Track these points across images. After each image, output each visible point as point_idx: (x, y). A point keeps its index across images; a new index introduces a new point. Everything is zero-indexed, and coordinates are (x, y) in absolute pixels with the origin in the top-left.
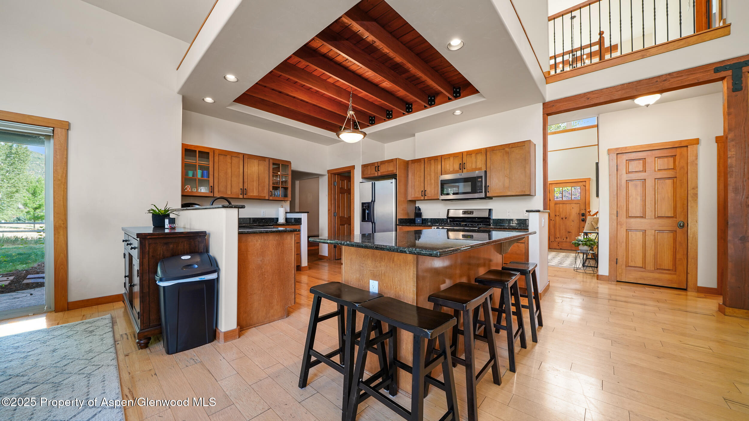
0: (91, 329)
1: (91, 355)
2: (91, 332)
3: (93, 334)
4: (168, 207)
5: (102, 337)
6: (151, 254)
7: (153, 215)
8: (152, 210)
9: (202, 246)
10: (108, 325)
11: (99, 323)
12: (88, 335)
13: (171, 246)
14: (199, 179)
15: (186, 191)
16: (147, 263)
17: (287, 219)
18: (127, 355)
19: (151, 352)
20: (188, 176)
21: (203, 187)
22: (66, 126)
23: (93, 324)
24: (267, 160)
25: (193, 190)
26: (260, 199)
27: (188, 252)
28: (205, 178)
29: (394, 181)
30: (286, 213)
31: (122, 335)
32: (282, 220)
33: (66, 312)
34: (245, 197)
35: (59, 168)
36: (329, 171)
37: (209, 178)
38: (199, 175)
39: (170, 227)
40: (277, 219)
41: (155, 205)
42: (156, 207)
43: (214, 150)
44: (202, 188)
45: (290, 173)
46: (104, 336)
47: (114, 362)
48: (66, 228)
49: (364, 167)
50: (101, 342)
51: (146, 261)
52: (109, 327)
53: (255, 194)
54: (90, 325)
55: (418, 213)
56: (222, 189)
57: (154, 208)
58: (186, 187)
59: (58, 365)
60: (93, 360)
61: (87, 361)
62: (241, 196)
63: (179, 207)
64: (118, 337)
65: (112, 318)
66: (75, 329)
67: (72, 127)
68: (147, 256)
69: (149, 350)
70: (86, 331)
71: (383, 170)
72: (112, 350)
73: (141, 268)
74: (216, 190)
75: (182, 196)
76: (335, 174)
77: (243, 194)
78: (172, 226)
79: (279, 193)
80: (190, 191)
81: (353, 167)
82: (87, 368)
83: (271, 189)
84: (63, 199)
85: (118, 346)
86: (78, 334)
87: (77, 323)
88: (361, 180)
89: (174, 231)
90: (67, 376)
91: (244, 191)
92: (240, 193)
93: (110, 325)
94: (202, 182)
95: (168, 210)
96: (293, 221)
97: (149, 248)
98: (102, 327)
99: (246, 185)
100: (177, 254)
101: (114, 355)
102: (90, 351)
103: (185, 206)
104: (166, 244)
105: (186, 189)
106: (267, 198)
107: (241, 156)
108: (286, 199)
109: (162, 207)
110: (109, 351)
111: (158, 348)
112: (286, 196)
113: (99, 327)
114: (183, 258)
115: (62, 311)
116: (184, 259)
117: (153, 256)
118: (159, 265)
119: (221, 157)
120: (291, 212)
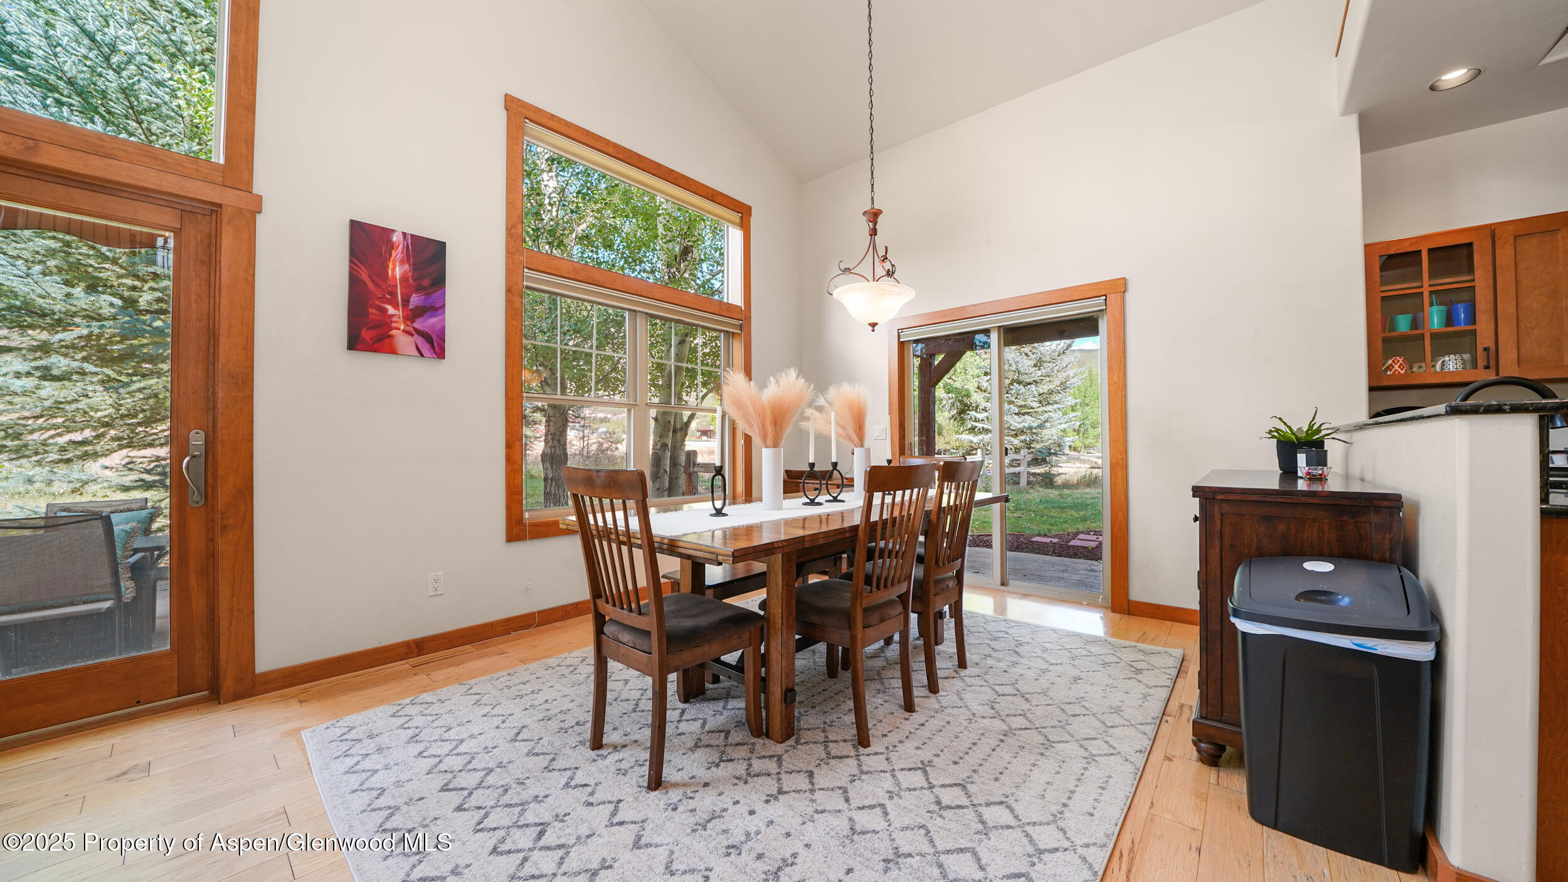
0: (1139, 666)
1: (1114, 719)
2: (1139, 671)
3: (1137, 677)
5: (1148, 690)
6: (1227, 541)
7: (1279, 442)
8: (1277, 430)
9: (1385, 538)
10: (1168, 671)
11: (1157, 661)
12: (1130, 676)
13: (1282, 527)
14: (1435, 336)
15: (1389, 373)
16: (1218, 560)
18: (1170, 760)
19: (1218, 784)
20: (1394, 331)
21: (1452, 356)
22: (1122, 287)
23: (1147, 658)
25: (1415, 369)
27: (1336, 552)
28: (1462, 327)
31: (1182, 706)
33: (1126, 617)
35: (1114, 362)
37: (1474, 323)
38: (1435, 318)
39: (1308, 473)
41: (1280, 419)
42: (1285, 424)
43: (1493, 231)
44: (1447, 358)
46: (1152, 691)
47: (1139, 760)
48: (1126, 467)
50: (1140, 702)
51: (1215, 552)
52: (1168, 676)
54: (1142, 658)
57: (1283, 427)
58: (1390, 362)
59: (1067, 708)
60: (1111, 731)
61: (1103, 728)
64: (1174, 705)
65: (1183, 660)
66: (1119, 655)
67: (1129, 284)
68: (1217, 542)
69: (1216, 775)
70: (1132, 666)
72: (1150, 730)
73: (1204, 568)
75: (1372, 389)
78: (1314, 472)
80: (1402, 372)
82: (1095, 741)
84: (1121, 415)
85: (1164, 726)
86: (1119, 665)
87: (1127, 643)
89: (1320, 489)
90: (1067, 737)
93: (1174, 672)
94: (1445, 343)
95: (1319, 431)
97: (1222, 525)
98: (1157, 671)
100: (1293, 553)
101: (1147, 743)
102: (1117, 711)
103: (1379, 414)
105: (1388, 368)
109: (1299, 424)
110: (1142, 727)
111: (1238, 785)
113: (1153, 668)
114: (1309, 566)
115: (1120, 613)
116: (1309, 569)
117: (1231, 546)
118: (1239, 570)
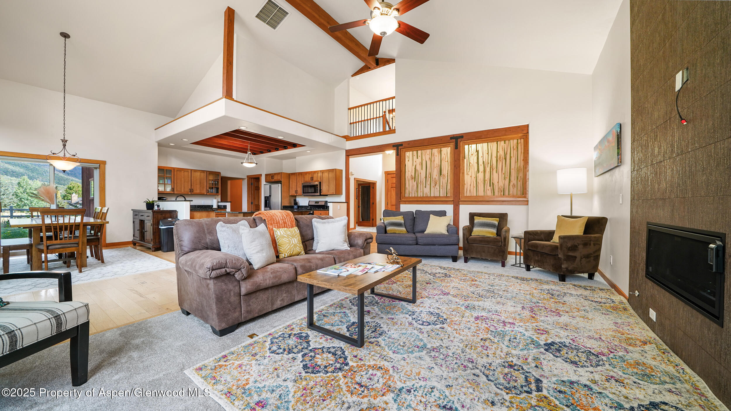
4: (153, 200)
6: (156, 218)
7: (147, 203)
9: (175, 216)
14: (166, 184)
15: (159, 191)
17: (218, 206)
20: (160, 183)
22: (104, 163)
24: (205, 172)
25: (163, 190)
26: (201, 195)
29: (280, 185)
30: (218, 202)
32: (215, 206)
34: (192, 193)
35: (102, 182)
36: (248, 176)
40: (212, 206)
42: (147, 200)
43: (174, 168)
44: (167, 189)
45: (220, 179)
49: (266, 175)
53: (198, 191)
55: (296, 203)
56: (179, 189)
57: (145, 200)
62: (190, 193)
63: (157, 200)
67: (107, 163)
69: (156, 252)
71: (276, 178)
73: (153, 223)
74: (175, 190)
75: (158, 194)
76: (252, 178)
77: (191, 192)
78: (158, 208)
79: (214, 190)
80: (161, 191)
81: (261, 175)
83: (208, 189)
84: (104, 196)
88: (265, 183)
89: (160, 210)
91: (191, 190)
92: (189, 191)
94: (167, 186)
96: (222, 207)
97: (155, 216)
99: (192, 187)
100: (165, 218)
103: (160, 199)
104: (162, 214)
106: (205, 194)
107: (190, 171)
108: (218, 194)
109: (149, 200)
112: (217, 192)
116: (169, 220)
119: (178, 172)
120: (222, 201)
